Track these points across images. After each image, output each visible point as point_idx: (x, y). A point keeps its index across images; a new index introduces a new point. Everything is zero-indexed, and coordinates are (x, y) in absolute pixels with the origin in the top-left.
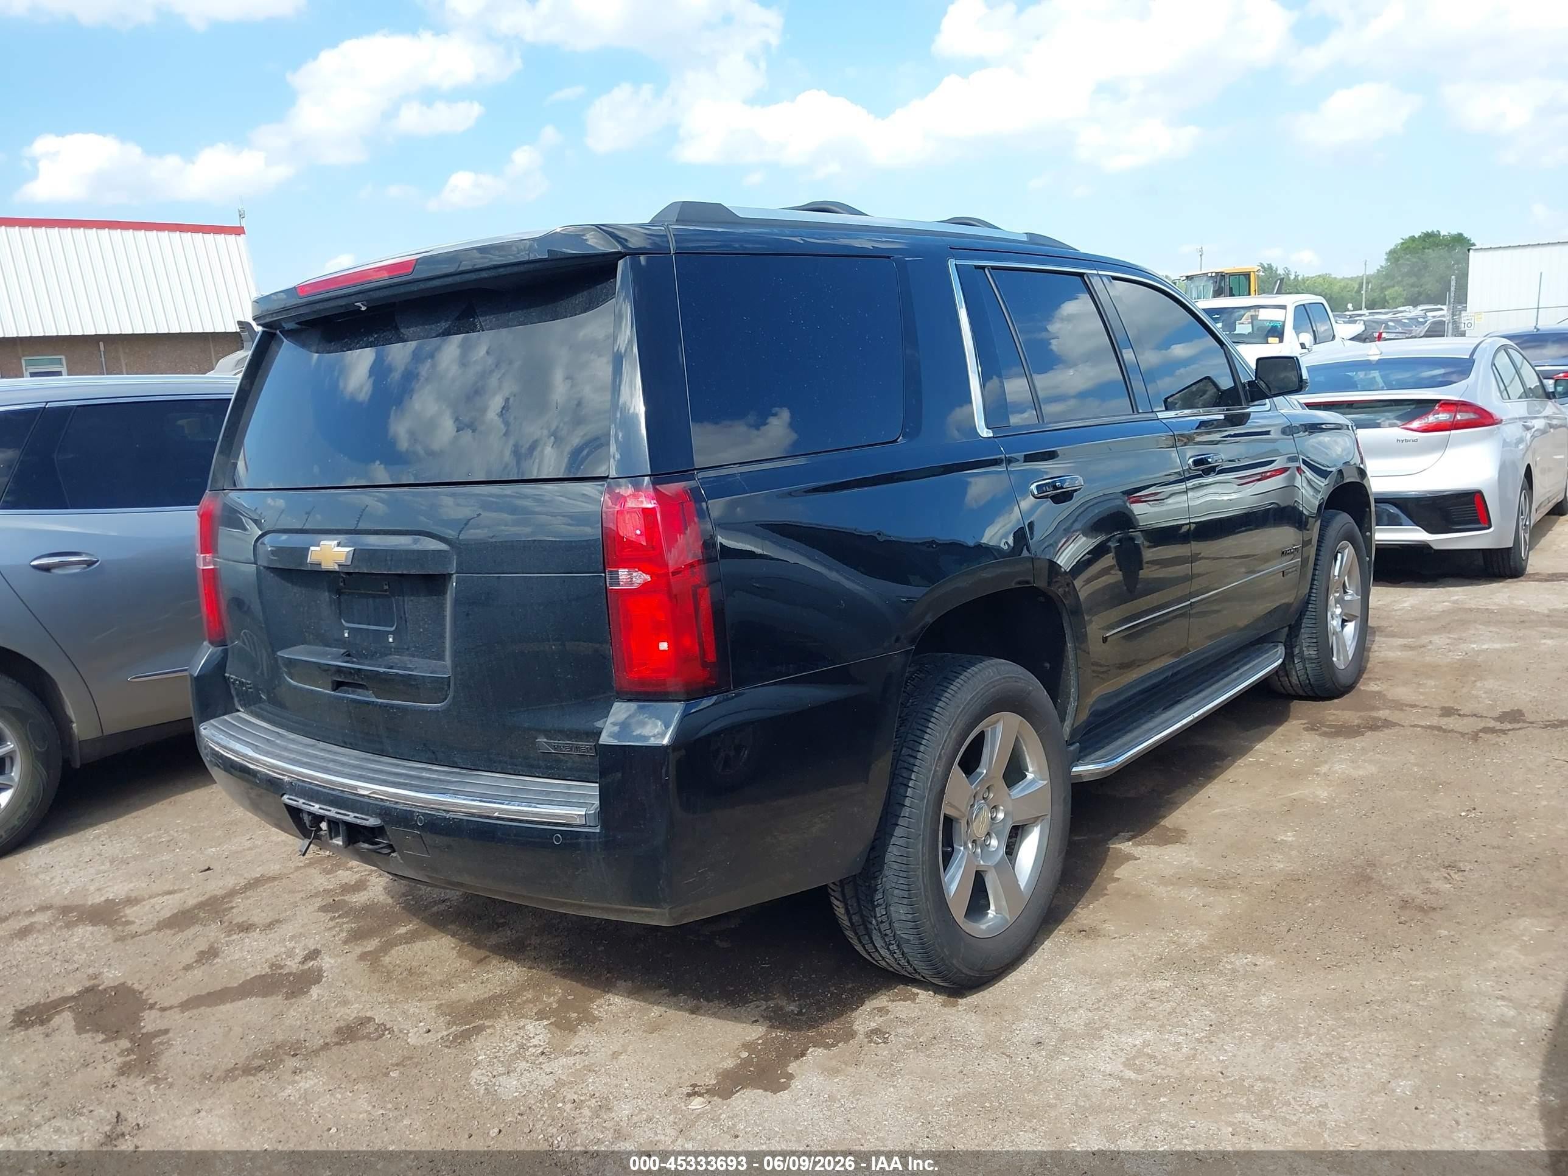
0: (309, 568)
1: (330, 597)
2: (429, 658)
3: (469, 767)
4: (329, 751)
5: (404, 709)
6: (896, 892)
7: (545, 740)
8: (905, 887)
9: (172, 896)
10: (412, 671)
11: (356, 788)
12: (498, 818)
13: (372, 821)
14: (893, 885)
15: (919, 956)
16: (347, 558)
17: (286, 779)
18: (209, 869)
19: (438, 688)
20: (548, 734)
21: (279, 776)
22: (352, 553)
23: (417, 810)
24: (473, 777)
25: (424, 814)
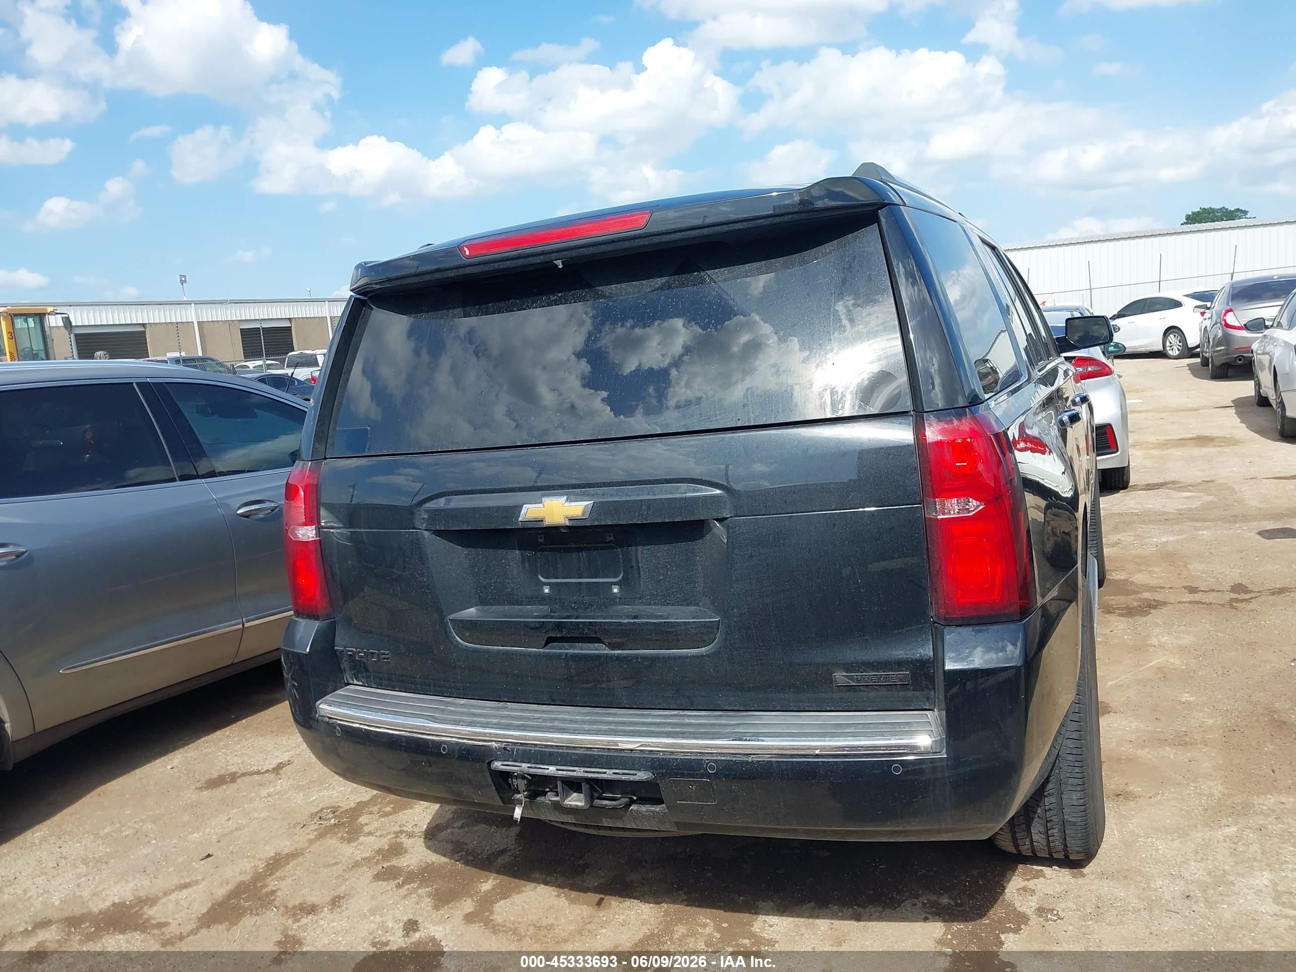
0: (520, 526)
1: (522, 555)
2: (673, 605)
3: (736, 708)
4: (544, 711)
5: (654, 659)
6: (1071, 781)
7: (845, 674)
8: (1080, 775)
9: (190, 890)
10: (667, 618)
11: (616, 743)
12: (817, 756)
13: (642, 775)
14: (1068, 775)
15: (1079, 835)
16: (584, 512)
17: (494, 745)
18: (209, 856)
19: (702, 634)
20: (848, 667)
21: (481, 743)
22: (590, 507)
23: (705, 758)
24: (749, 718)
25: (715, 761)
